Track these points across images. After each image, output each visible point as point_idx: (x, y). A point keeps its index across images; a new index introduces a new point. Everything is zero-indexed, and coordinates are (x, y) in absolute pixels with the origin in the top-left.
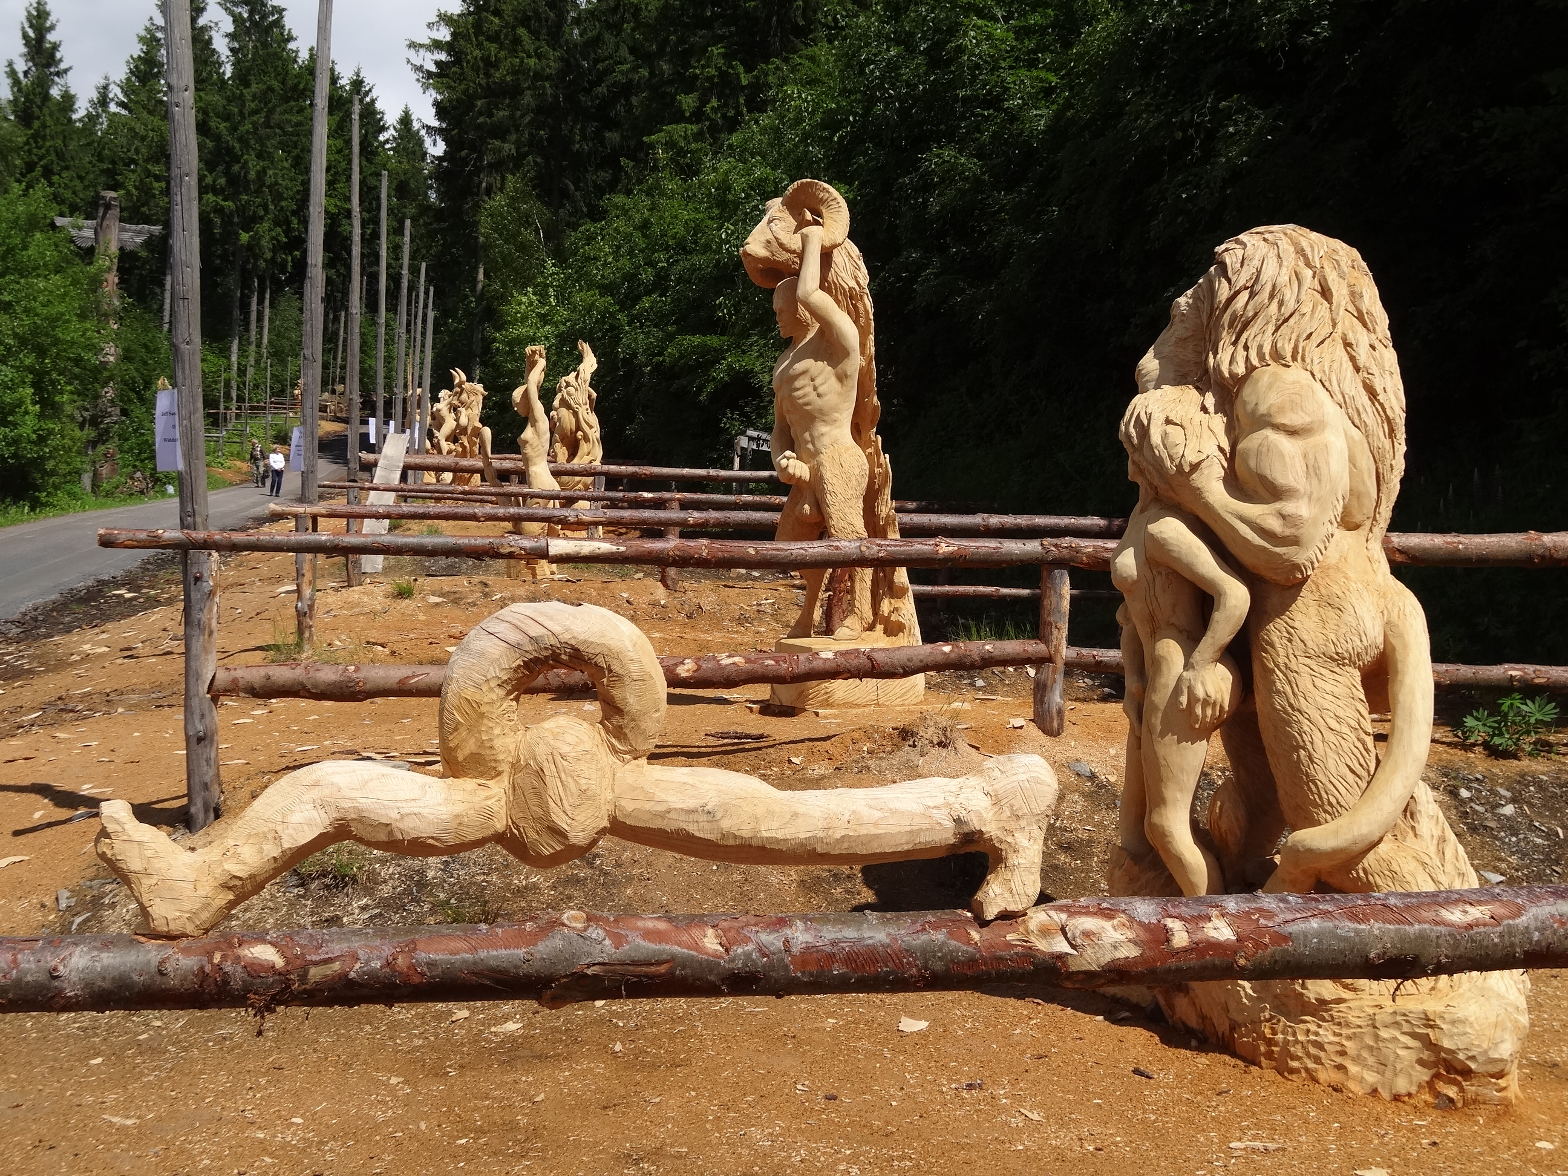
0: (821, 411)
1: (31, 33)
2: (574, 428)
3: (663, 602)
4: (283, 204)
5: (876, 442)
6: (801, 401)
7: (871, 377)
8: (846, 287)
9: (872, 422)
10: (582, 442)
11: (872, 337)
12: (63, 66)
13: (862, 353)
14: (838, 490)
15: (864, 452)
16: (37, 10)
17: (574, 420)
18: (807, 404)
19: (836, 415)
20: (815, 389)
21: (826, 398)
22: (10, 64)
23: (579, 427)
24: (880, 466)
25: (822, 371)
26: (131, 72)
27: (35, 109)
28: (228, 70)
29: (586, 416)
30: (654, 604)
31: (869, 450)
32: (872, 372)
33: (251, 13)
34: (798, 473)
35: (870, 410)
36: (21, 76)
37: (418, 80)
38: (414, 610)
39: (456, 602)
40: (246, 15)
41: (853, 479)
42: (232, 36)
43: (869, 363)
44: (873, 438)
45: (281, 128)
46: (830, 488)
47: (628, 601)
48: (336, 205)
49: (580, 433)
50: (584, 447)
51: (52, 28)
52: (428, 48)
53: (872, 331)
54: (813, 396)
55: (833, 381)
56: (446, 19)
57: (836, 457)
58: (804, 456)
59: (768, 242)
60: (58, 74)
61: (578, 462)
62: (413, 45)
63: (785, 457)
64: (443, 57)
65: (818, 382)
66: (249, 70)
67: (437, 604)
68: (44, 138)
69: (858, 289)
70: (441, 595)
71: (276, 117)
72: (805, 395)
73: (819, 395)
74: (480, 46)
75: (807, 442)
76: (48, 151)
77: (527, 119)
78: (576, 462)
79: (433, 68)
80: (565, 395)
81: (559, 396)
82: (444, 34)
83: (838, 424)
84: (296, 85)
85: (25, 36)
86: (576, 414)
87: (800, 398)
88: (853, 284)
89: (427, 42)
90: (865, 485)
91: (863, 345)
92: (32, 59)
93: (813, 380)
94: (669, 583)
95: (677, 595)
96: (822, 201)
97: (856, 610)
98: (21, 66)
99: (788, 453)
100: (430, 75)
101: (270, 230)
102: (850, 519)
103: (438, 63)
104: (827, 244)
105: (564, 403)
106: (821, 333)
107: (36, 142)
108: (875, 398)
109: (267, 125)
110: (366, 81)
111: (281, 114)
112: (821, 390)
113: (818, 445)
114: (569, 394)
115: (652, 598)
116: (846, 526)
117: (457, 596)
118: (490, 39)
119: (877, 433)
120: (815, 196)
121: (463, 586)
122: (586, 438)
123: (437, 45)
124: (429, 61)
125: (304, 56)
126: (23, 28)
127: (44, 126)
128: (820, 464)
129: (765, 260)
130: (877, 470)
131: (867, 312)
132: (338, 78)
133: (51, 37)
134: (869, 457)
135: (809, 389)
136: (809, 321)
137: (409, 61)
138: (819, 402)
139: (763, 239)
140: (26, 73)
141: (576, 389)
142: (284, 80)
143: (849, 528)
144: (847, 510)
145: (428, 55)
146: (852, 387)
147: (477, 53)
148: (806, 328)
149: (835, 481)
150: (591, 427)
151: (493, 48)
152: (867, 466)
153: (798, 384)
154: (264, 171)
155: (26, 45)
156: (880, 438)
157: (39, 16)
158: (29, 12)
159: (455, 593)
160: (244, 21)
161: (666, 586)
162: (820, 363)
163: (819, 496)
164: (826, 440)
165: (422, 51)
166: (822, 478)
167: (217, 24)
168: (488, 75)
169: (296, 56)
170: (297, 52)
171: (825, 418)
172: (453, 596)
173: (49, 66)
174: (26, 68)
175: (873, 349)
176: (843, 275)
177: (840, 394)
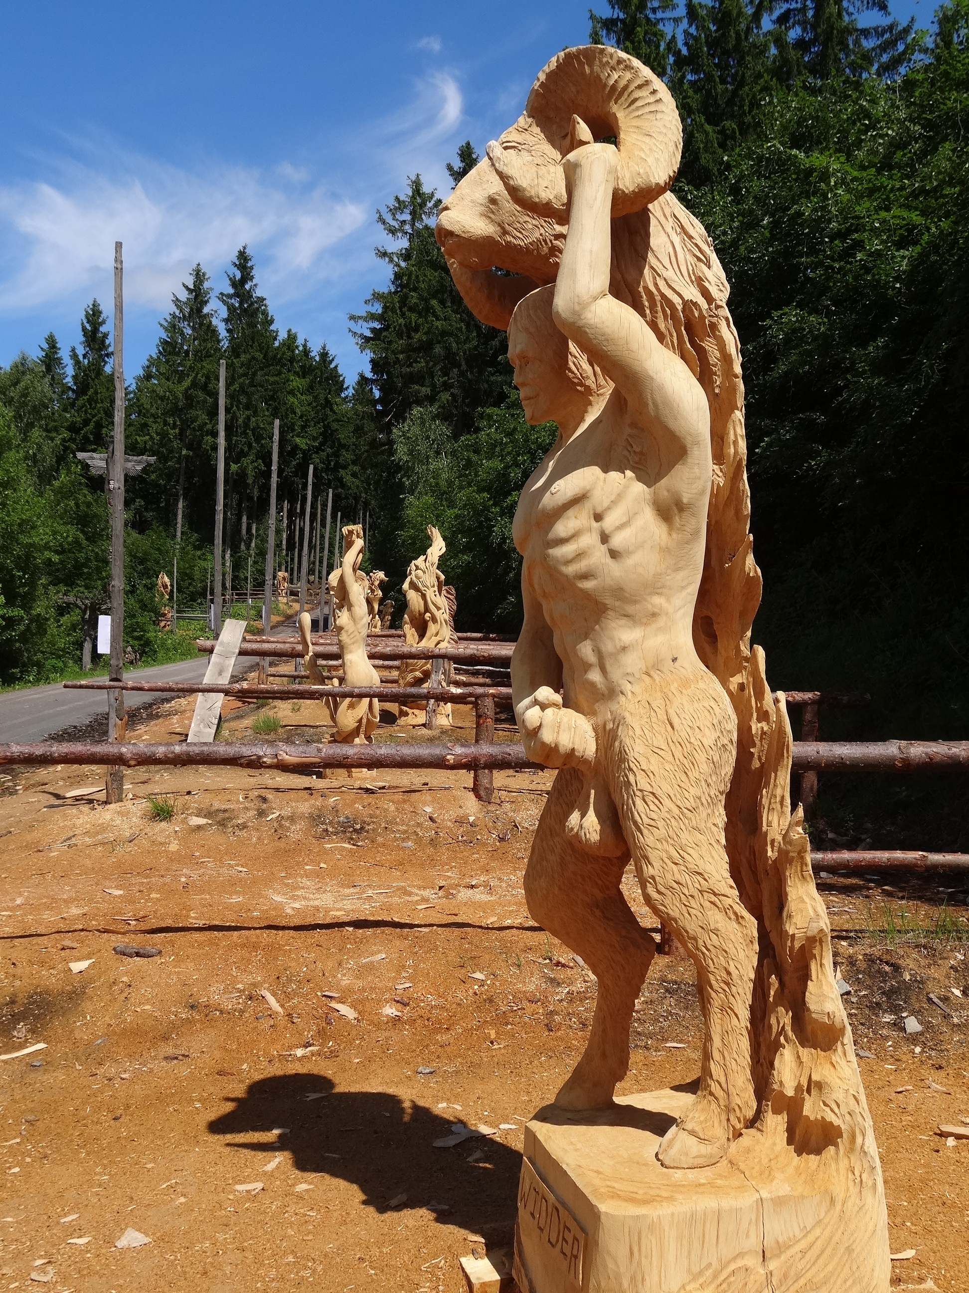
0: (619, 592)
1: (88, 327)
2: (422, 610)
3: (471, 819)
4: (263, 442)
5: (753, 659)
6: (570, 570)
7: (738, 512)
8: (676, 300)
9: (742, 614)
10: (431, 624)
11: (739, 416)
12: (110, 349)
13: (719, 457)
14: (664, 787)
15: (724, 683)
16: (93, 310)
17: (422, 602)
18: (585, 576)
19: (657, 600)
20: (605, 538)
21: (630, 562)
22: (73, 350)
23: (427, 609)
24: (764, 716)
25: (620, 497)
26: (160, 352)
27: (90, 381)
28: (225, 344)
29: (433, 598)
30: (460, 821)
31: (736, 680)
32: (740, 501)
33: (241, 303)
34: (565, 742)
35: (737, 586)
36: (81, 358)
37: (357, 344)
38: (168, 836)
39: (222, 824)
40: (237, 305)
41: (701, 757)
42: (226, 321)
43: (735, 478)
44: (746, 652)
45: (262, 386)
46: (643, 782)
47: (431, 818)
48: (307, 444)
49: (428, 614)
50: (432, 628)
51: (104, 322)
52: (365, 319)
53: (740, 402)
54: (598, 556)
55: (648, 517)
56: (377, 296)
57: (657, 703)
58: (582, 699)
59: (493, 201)
60: (108, 355)
61: (427, 644)
62: (352, 318)
63: (536, 702)
64: (377, 325)
65: (609, 522)
66: (239, 346)
67: (199, 827)
68: (96, 402)
69: (703, 304)
70: (208, 815)
71: (259, 377)
72: (580, 555)
73: (614, 554)
74: (403, 315)
75: (587, 667)
76: (99, 411)
77: (438, 367)
78: (424, 643)
79: (368, 334)
80: (414, 579)
81: (408, 580)
82: (378, 308)
83: (661, 622)
84: (275, 356)
85: (84, 329)
86: (424, 596)
87: (568, 562)
88: (692, 293)
89: (365, 314)
90: (728, 770)
91: (718, 437)
92: (89, 346)
93: (598, 517)
94: (482, 793)
95: (492, 808)
96: (616, 93)
97: (714, 1087)
98: (80, 351)
99: (545, 693)
100: (367, 339)
101: (253, 462)
102: (694, 859)
103: (373, 330)
104: (628, 185)
105: (413, 586)
106: (618, 403)
107: (90, 405)
108: (750, 560)
109: (252, 384)
110: (330, 353)
111: (262, 376)
112: (617, 541)
113: (616, 675)
114: (417, 577)
115: (461, 812)
116: (685, 878)
117: (227, 815)
118: (411, 309)
119: (753, 641)
120: (597, 82)
121: (238, 801)
122: (434, 619)
123: (372, 317)
124: (365, 329)
125: (283, 335)
126: (83, 324)
127: (96, 393)
128: (619, 721)
129: (484, 244)
130: (756, 727)
131: (726, 359)
132: (309, 352)
133: (103, 329)
134: (738, 699)
135: (590, 540)
136: (591, 382)
137: (350, 330)
138: (614, 571)
139: (481, 195)
140: (85, 356)
141: (424, 572)
142: (266, 352)
143: (692, 884)
144: (686, 837)
145: (365, 325)
146: (696, 533)
147: (401, 321)
148: (585, 396)
149: (654, 765)
150: (438, 609)
151: (413, 317)
152: (732, 724)
153: (561, 528)
154: (248, 418)
155: (84, 335)
156: (761, 652)
157: (94, 315)
158: (87, 312)
159: (225, 811)
160: (235, 309)
161: (479, 797)
162: (614, 475)
163: (617, 801)
164: (632, 662)
165: (360, 322)
166: (622, 758)
167: (216, 311)
168: (409, 337)
169: (277, 335)
170: (277, 332)
171: (630, 609)
172: (221, 815)
173: (100, 349)
174: (84, 352)
175: (743, 445)
176: (670, 274)
177: (665, 550)
